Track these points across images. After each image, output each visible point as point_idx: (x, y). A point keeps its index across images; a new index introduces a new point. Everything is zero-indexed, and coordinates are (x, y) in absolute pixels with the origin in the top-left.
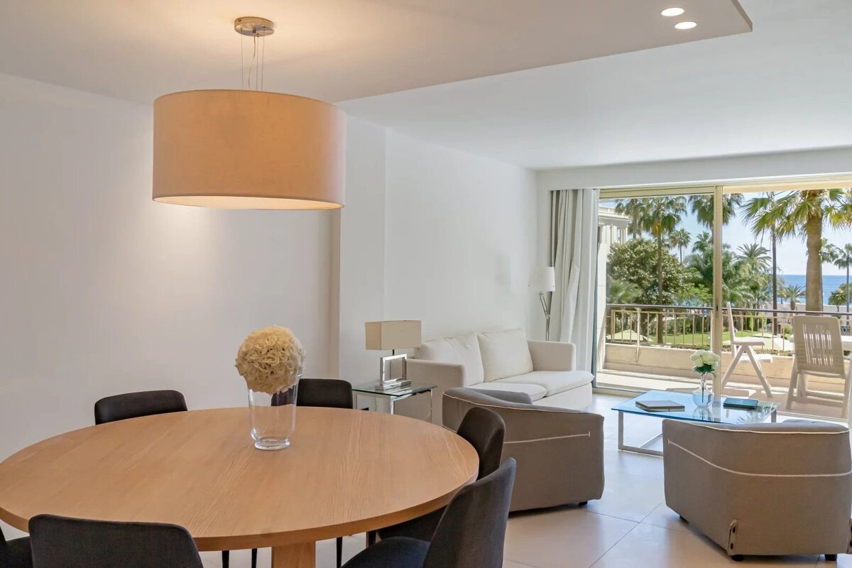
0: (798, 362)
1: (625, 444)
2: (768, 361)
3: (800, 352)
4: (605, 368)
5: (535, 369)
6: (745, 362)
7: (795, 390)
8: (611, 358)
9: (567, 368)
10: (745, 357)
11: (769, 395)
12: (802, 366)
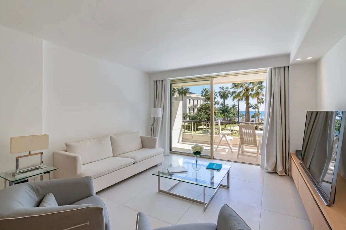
0: (241, 141)
1: (161, 189)
2: (231, 140)
3: (242, 138)
4: (182, 141)
6: (224, 140)
7: (240, 151)
8: (184, 138)
9: (154, 147)
10: (224, 139)
11: (232, 152)
12: (242, 142)
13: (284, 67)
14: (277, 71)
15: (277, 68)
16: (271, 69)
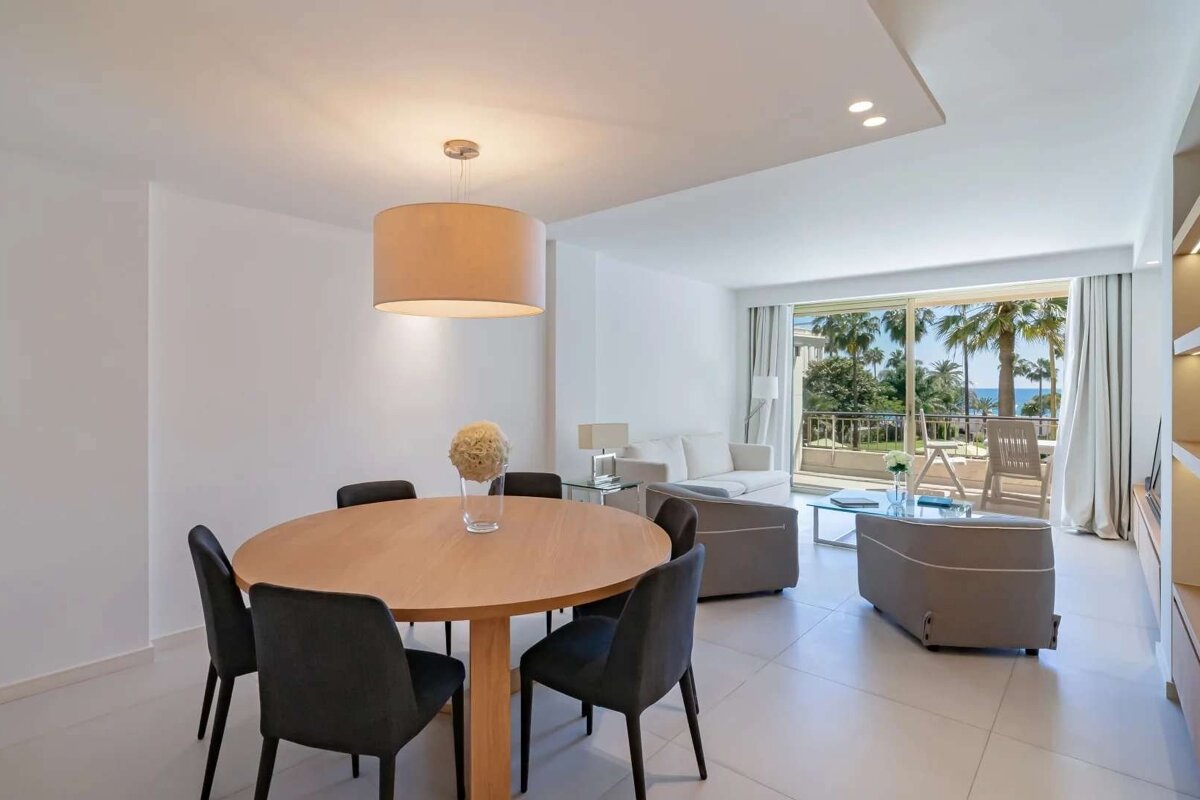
0: (993, 465)
1: (820, 537)
2: (962, 464)
3: (994, 455)
4: (802, 469)
5: (735, 470)
6: (939, 464)
7: (990, 492)
8: (807, 460)
9: (765, 467)
10: (938, 460)
11: (963, 496)
12: (997, 467)
13: (1120, 276)
14: (1098, 286)
15: (1099, 277)
16: (1082, 280)
